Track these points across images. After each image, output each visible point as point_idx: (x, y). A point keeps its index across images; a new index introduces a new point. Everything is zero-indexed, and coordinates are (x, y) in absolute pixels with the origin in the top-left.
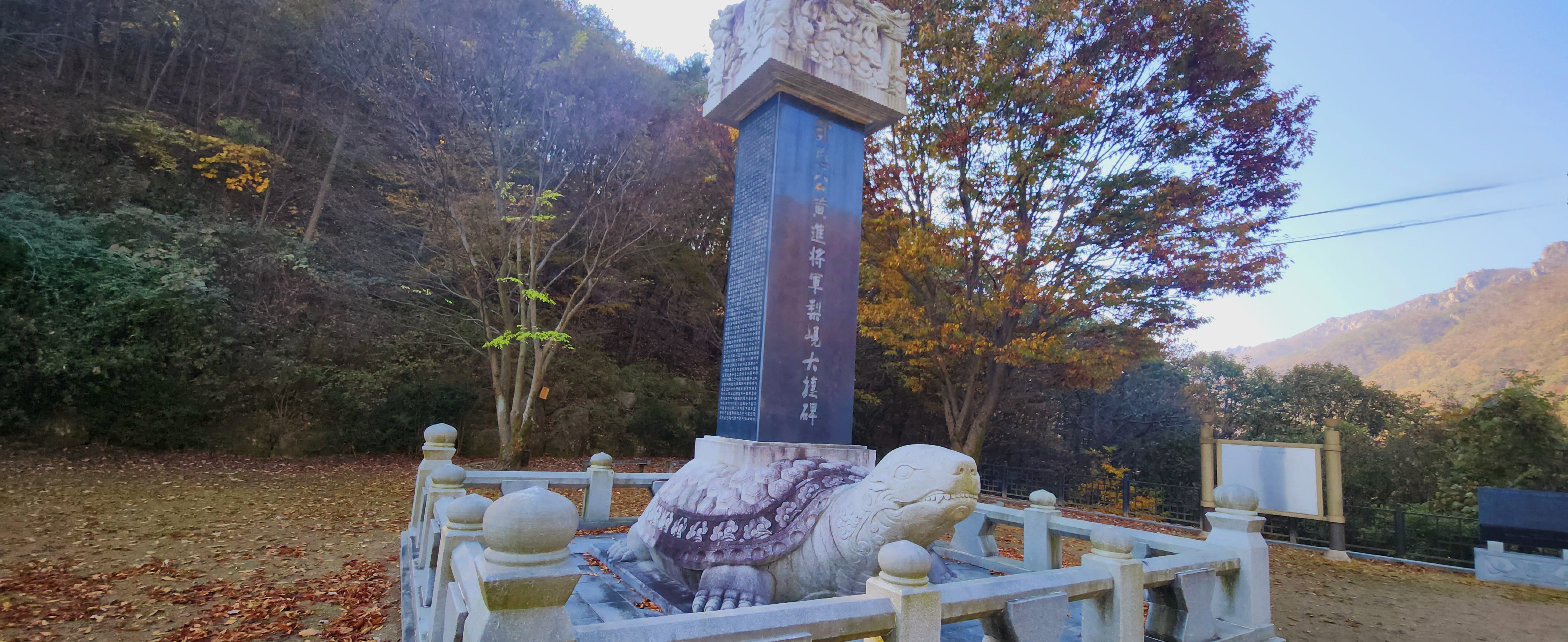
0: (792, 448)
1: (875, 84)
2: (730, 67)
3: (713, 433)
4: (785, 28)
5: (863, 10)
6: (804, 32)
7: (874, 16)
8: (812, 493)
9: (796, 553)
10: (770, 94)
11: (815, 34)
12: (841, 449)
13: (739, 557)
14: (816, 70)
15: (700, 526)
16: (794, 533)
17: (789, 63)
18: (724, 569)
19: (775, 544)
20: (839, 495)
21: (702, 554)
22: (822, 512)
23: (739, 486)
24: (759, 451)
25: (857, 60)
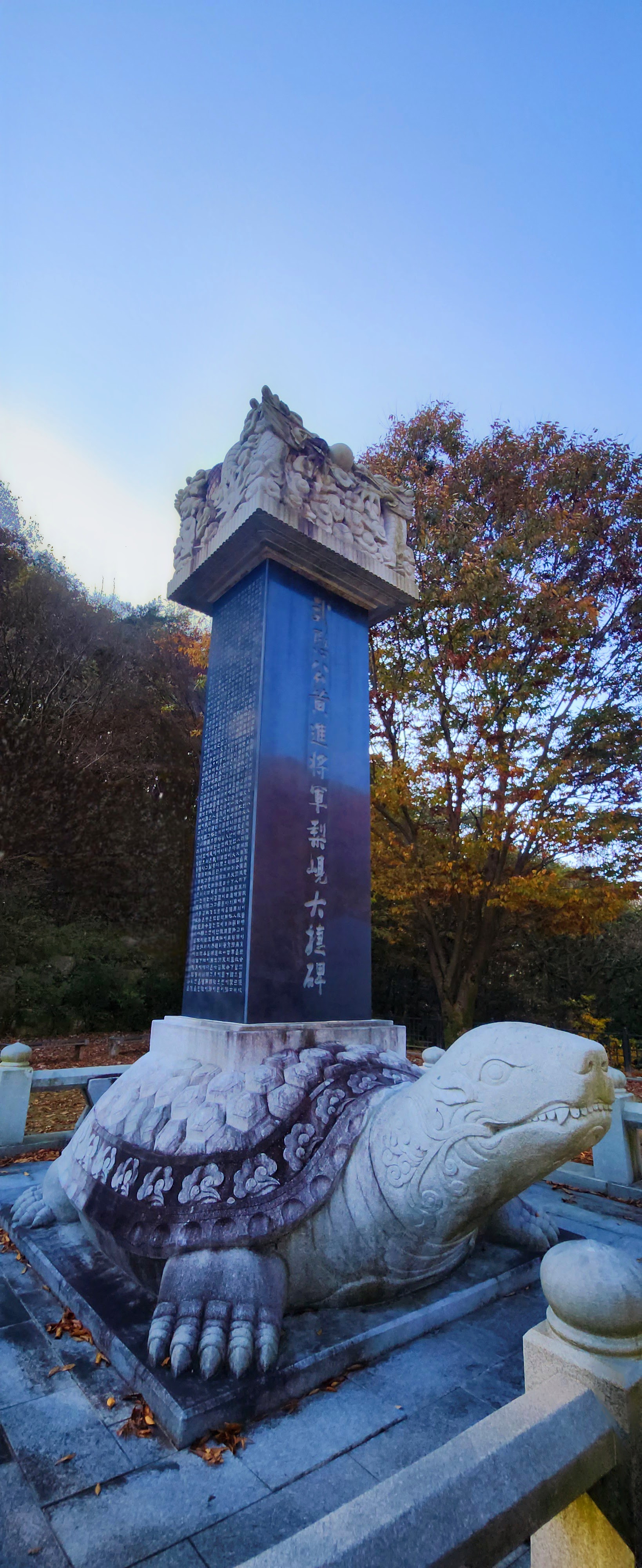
0: (296, 1030)
1: (382, 560)
2: (202, 535)
3: (177, 1012)
4: (276, 479)
5: (363, 478)
6: (299, 488)
7: (375, 486)
8: (336, 1106)
9: (319, 1217)
10: (255, 562)
11: (311, 492)
12: (361, 1027)
13: (229, 1234)
14: (314, 533)
15: (161, 1176)
16: (315, 1180)
17: (281, 519)
18: (203, 1258)
19: (287, 1203)
20: (379, 1108)
21: (165, 1229)
22: (357, 1138)
23: (221, 1100)
24: (250, 1039)
25: (361, 531)
